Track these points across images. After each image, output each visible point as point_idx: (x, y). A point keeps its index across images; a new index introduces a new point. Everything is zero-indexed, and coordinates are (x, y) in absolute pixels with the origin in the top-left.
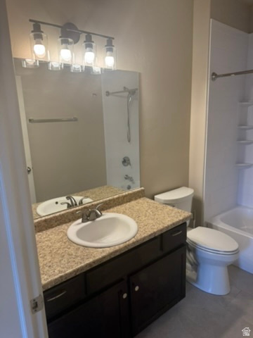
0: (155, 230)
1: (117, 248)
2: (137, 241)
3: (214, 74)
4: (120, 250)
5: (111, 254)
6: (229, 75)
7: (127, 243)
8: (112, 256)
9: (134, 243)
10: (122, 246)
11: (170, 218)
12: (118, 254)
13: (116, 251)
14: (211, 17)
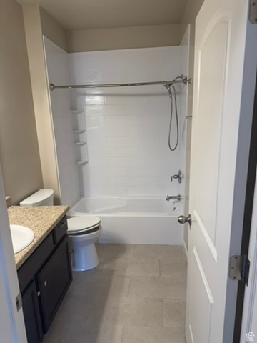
0: (49, 226)
1: (27, 250)
2: (40, 239)
3: (51, 85)
4: (30, 250)
5: (25, 256)
6: (67, 87)
7: (33, 243)
8: (26, 259)
9: (38, 242)
10: (30, 247)
11: (54, 214)
12: (29, 255)
13: (27, 253)
14: (43, 34)
